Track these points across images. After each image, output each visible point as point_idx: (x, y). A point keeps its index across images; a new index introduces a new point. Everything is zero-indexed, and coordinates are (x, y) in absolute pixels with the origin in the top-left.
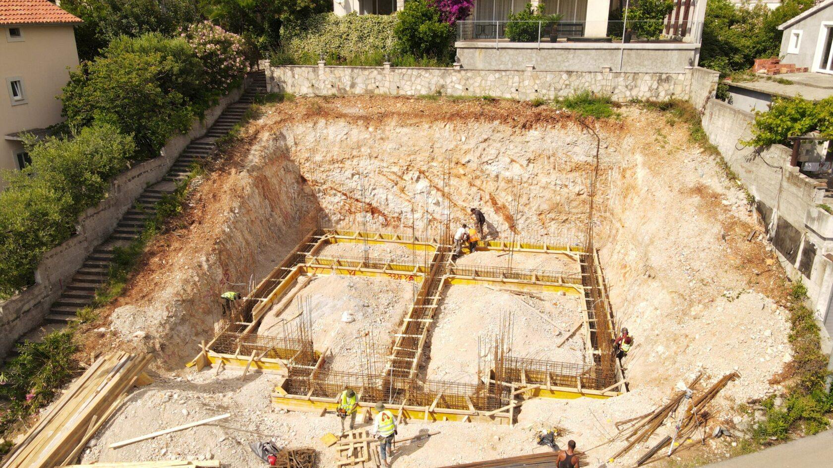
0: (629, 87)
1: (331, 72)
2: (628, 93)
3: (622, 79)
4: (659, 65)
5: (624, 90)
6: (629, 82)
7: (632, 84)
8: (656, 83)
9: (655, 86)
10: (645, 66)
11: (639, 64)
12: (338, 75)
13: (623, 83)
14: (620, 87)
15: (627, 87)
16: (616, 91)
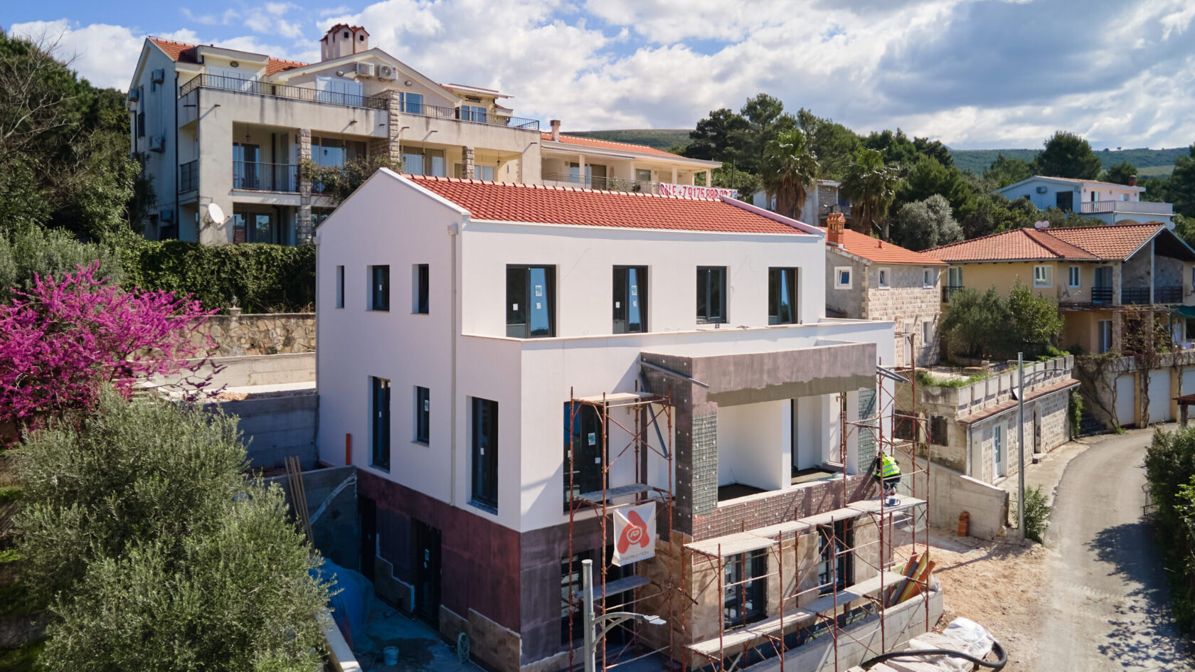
1: (252, 324)
12: (263, 328)
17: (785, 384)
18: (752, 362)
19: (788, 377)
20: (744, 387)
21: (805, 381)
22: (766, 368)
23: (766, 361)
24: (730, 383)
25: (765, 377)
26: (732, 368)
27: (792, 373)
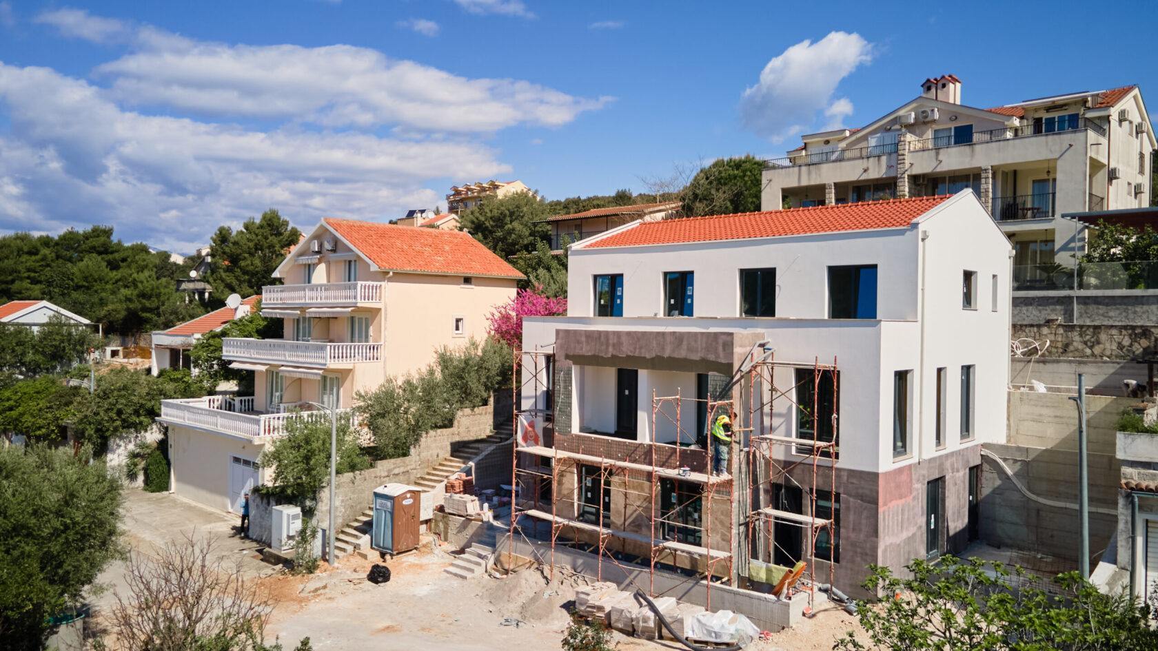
0: (1089, 343)
2: (1088, 351)
3: (1076, 333)
4: (1131, 316)
5: (1080, 346)
6: (1088, 337)
7: (1093, 340)
8: (1127, 338)
9: (1126, 342)
10: (1111, 317)
11: (1103, 315)
13: (1077, 338)
14: (1075, 344)
15: (1085, 343)
16: (1071, 348)
17: (628, 357)
18: (600, 336)
19: (631, 352)
20: (593, 353)
21: (648, 356)
22: (611, 342)
23: (611, 337)
24: (582, 349)
25: (611, 349)
26: (583, 339)
27: (635, 348)
